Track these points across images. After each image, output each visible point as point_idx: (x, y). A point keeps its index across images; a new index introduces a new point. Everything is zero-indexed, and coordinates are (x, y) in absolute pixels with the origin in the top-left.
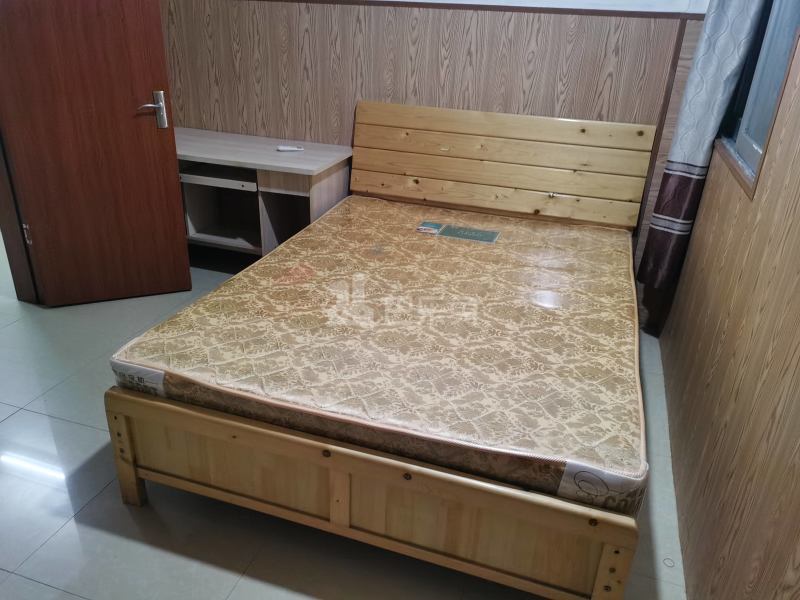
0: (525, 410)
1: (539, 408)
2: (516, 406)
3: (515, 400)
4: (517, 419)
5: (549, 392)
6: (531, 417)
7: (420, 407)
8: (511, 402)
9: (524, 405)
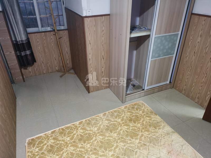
0: (58, 142)
1: (55, 145)
2: (61, 142)
3: (62, 144)
4: (59, 138)
5: (55, 153)
6: (56, 141)
7: (80, 127)
8: (63, 143)
9: (59, 144)
